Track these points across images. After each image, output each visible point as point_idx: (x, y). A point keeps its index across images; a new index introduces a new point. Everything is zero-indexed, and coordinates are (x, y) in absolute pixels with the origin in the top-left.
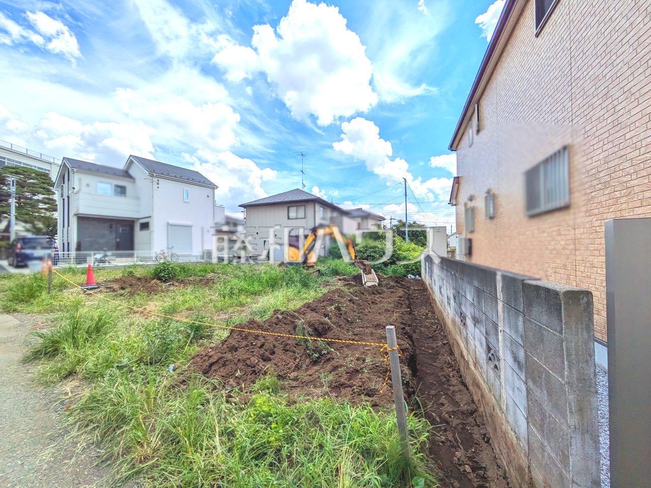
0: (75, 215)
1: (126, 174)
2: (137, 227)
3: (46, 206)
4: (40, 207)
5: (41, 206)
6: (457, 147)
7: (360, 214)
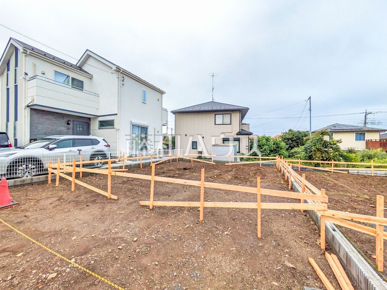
1: (81, 69)
2: (95, 125)
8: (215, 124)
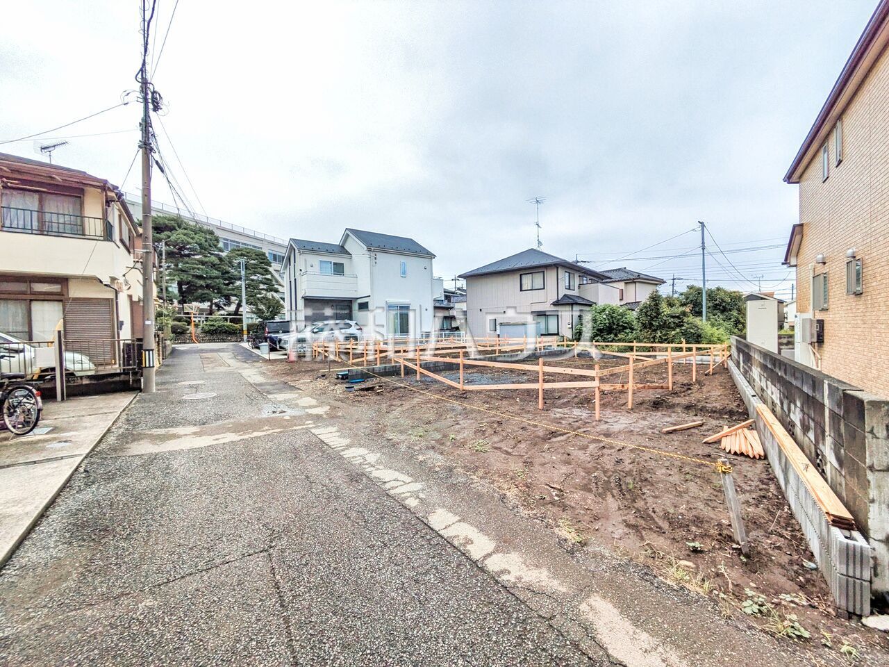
0: (303, 297)
1: (342, 250)
2: (355, 307)
3: (265, 287)
4: (260, 288)
5: (262, 286)
6: (801, 177)
7: (624, 276)
8: (521, 290)
